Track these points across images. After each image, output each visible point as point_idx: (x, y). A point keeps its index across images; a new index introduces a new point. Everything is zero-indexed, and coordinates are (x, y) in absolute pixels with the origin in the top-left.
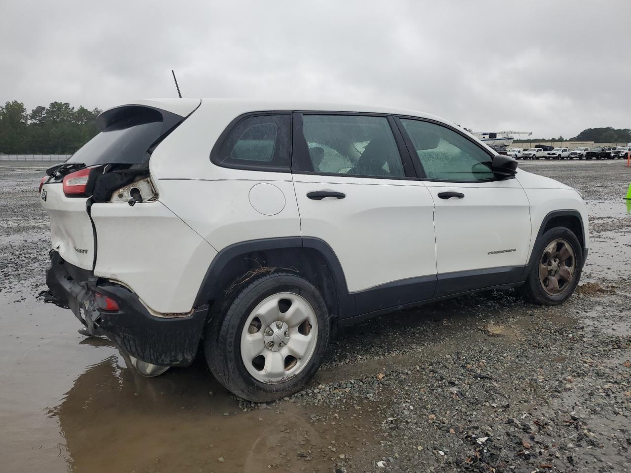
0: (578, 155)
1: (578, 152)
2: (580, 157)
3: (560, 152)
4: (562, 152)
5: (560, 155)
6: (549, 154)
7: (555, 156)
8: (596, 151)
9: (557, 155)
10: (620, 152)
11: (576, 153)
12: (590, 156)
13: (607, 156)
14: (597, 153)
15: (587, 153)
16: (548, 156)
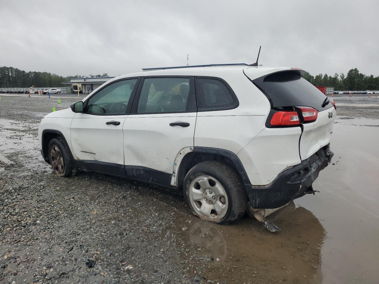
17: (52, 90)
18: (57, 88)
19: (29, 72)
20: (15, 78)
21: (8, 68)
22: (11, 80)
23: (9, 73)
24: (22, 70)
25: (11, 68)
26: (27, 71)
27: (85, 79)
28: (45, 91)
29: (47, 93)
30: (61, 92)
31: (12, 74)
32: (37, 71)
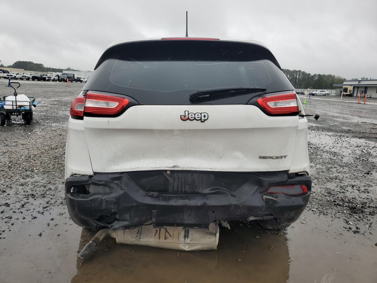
0: (27, 77)
1: (27, 75)
2: (28, 79)
3: (15, 75)
4: (17, 75)
5: (15, 76)
6: (7, 75)
7: (12, 77)
8: (38, 76)
9: (14, 77)
10: (50, 77)
11: (26, 76)
12: (34, 78)
13: (44, 79)
14: (38, 77)
15: (32, 77)
16: (7, 76)
17: (320, 91)
18: (327, 90)
19: (314, 75)
20: (301, 80)
21: (297, 71)
22: (297, 81)
23: (297, 76)
24: (308, 73)
25: (300, 71)
26: (312, 74)
27: (360, 82)
28: (314, 93)
29: (315, 95)
30: (329, 94)
31: (299, 76)
32: (322, 74)
